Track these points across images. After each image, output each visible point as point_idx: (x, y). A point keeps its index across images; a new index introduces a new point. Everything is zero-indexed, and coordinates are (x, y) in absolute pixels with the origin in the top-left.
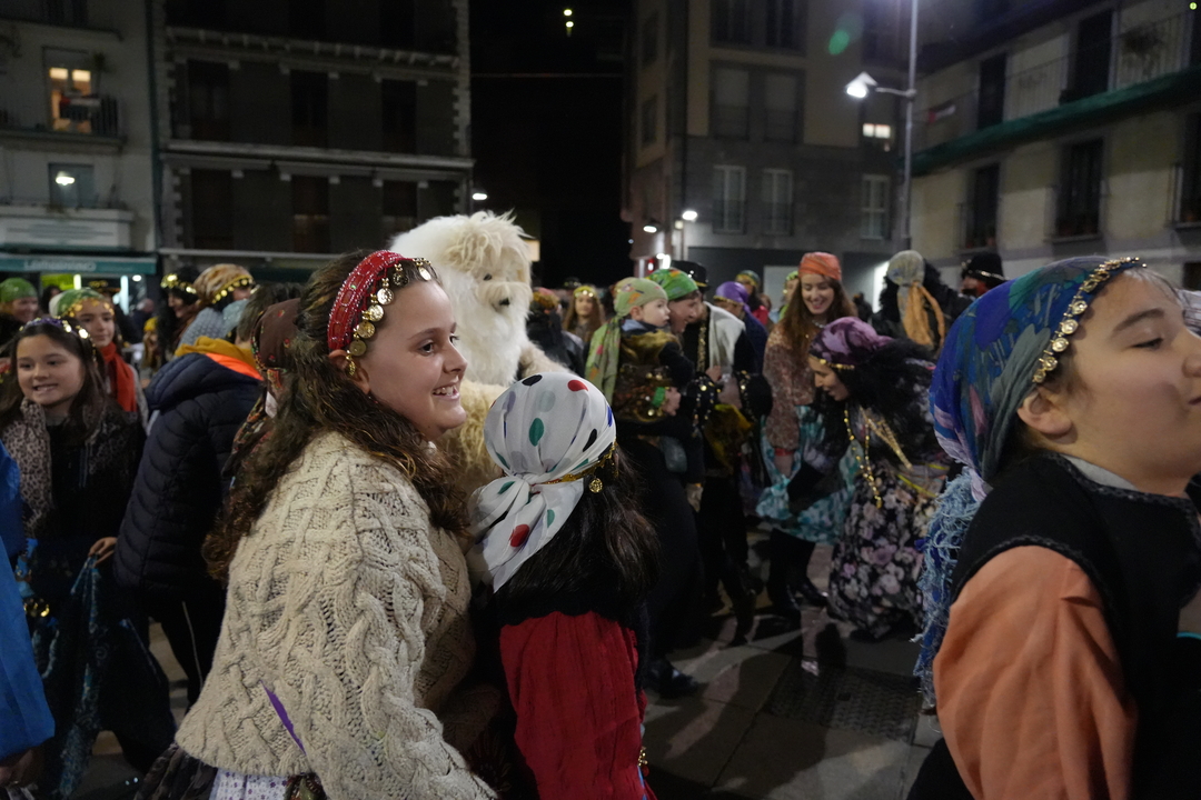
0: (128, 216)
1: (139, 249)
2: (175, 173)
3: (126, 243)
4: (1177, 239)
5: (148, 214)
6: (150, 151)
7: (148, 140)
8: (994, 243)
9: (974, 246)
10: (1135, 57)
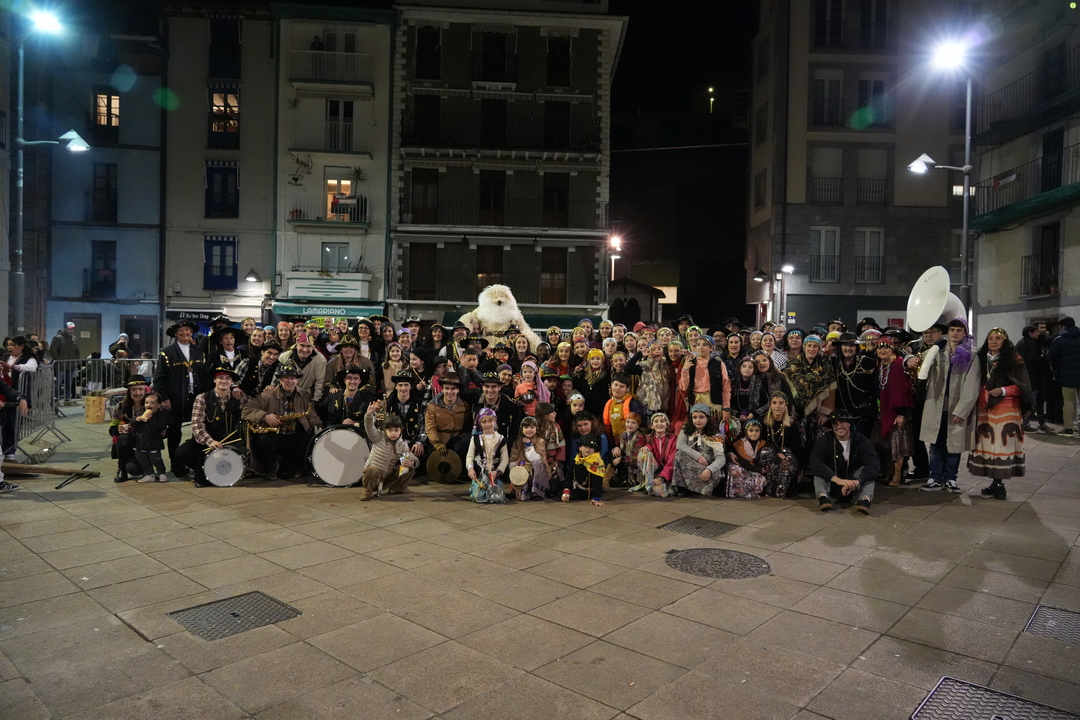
0: (368, 277)
1: (374, 300)
2: (400, 246)
3: (366, 296)
5: (381, 275)
6: (385, 232)
7: (384, 225)
8: (1057, 291)
9: (1039, 293)
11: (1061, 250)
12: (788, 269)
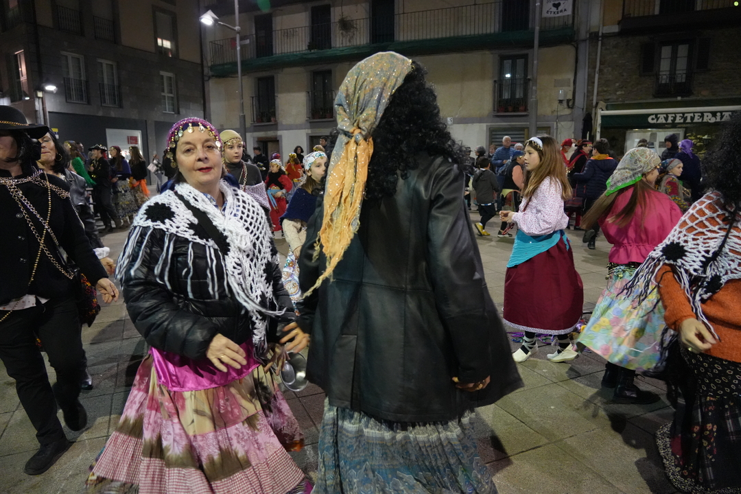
8: (275, 121)
10: (344, 33)
11: (276, 94)
12: (51, 88)
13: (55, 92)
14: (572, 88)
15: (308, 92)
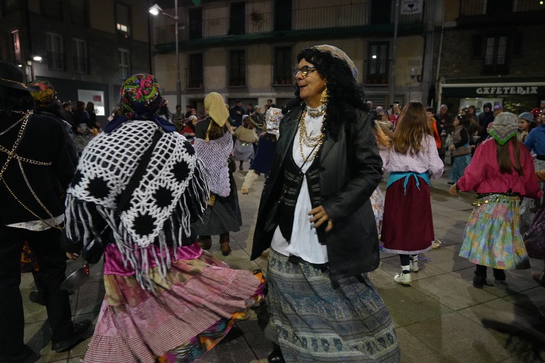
4: (273, 90)
8: (203, 86)
9: (193, 87)
10: (255, 23)
11: (204, 67)
12: (38, 58)
13: (41, 62)
14: (421, 67)
15: (227, 66)
